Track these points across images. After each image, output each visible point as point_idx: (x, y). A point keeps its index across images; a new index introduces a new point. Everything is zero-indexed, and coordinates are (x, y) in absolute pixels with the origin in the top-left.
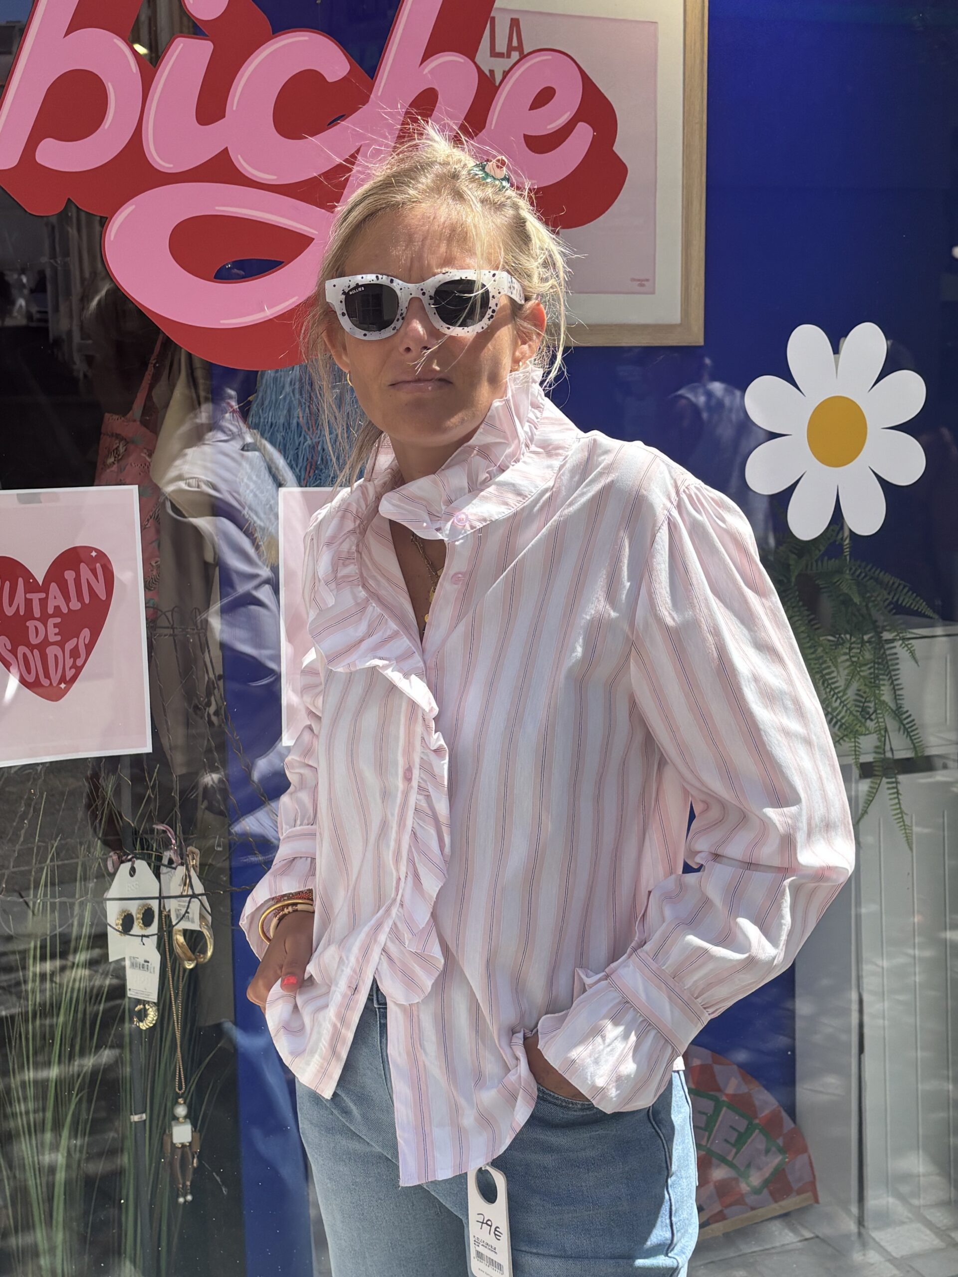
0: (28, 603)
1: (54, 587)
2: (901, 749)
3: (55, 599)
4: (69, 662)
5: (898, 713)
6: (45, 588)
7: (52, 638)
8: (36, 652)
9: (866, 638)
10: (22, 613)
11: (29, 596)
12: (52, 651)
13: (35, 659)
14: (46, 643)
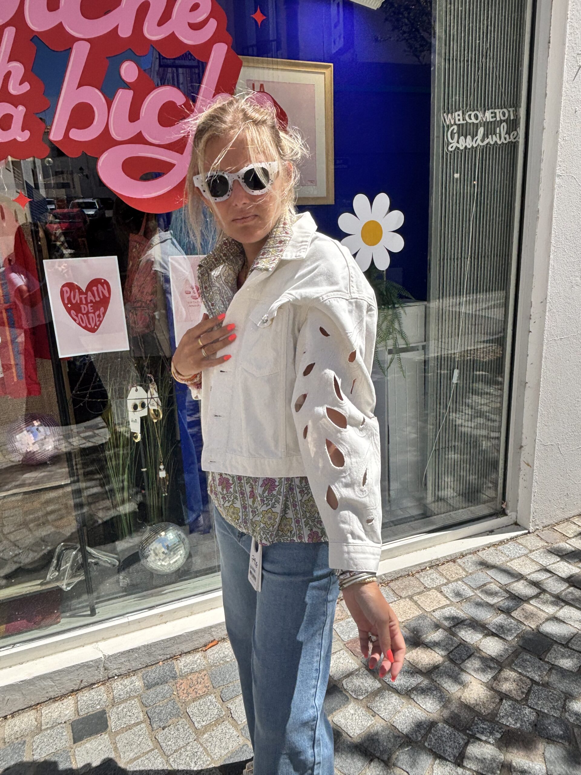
0: (81, 299)
1: (89, 293)
2: (401, 344)
3: (90, 297)
4: (97, 319)
5: (401, 332)
6: (86, 293)
7: (90, 311)
8: (85, 316)
9: (390, 307)
10: (79, 302)
11: (81, 296)
12: (91, 315)
13: (85, 318)
14: (88, 313)
